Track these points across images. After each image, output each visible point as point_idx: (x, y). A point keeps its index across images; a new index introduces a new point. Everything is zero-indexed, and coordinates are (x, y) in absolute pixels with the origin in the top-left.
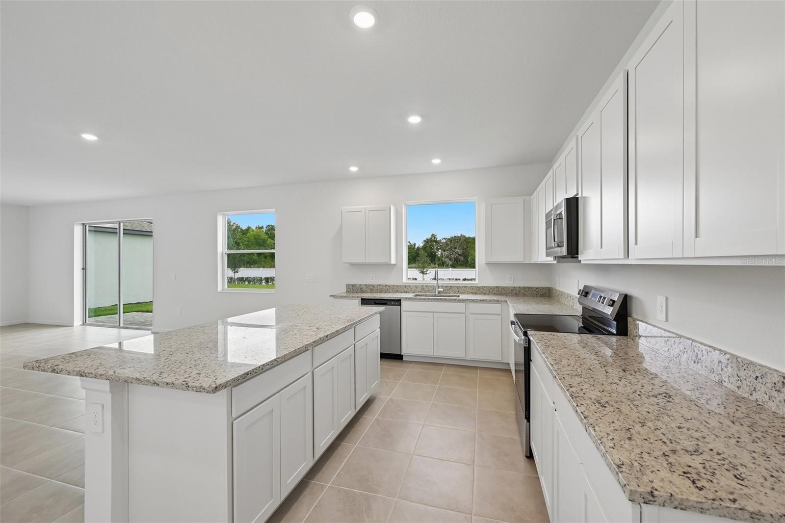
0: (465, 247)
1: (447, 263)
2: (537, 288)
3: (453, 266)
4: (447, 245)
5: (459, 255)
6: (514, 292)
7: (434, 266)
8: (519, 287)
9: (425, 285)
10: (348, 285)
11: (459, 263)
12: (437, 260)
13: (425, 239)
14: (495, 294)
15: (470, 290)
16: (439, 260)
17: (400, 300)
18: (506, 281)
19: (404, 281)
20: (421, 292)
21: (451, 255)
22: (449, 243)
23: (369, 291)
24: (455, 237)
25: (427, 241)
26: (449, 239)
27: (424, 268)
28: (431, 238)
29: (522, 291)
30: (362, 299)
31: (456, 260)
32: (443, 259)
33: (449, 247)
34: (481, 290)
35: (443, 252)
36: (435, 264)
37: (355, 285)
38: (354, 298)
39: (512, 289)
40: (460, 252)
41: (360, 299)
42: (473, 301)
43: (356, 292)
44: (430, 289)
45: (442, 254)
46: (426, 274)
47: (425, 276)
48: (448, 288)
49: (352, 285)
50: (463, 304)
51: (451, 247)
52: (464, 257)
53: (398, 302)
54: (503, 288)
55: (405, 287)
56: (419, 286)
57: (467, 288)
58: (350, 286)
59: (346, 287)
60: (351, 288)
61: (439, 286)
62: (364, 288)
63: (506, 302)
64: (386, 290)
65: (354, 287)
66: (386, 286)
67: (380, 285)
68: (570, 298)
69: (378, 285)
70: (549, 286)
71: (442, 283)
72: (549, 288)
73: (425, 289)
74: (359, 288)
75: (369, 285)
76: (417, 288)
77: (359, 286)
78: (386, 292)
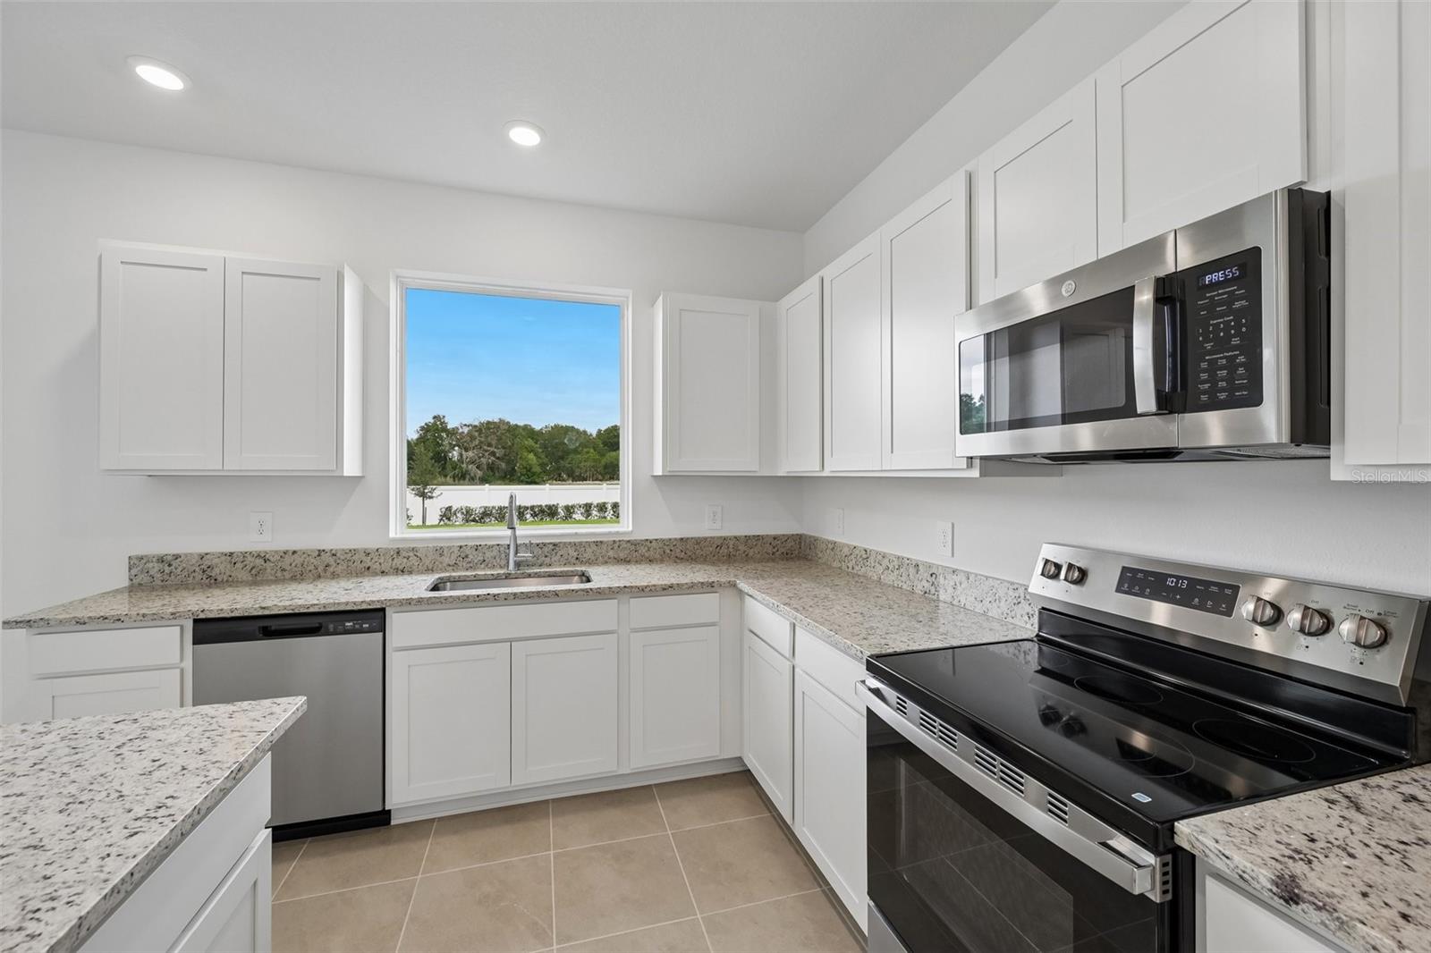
0: (510, 444)
1: (472, 475)
2: (775, 539)
3: (484, 481)
4: (473, 438)
5: (498, 458)
6: (724, 551)
7: (443, 479)
8: (735, 537)
9: (470, 544)
10: (136, 563)
11: (497, 474)
12: (449, 466)
13: (423, 424)
14: (679, 560)
15: (611, 553)
16: (454, 468)
17: (383, 610)
18: (704, 523)
19: (392, 535)
20: (455, 566)
21: (480, 458)
22: (476, 434)
23: (244, 575)
24: (489, 423)
25: (426, 429)
26: (476, 426)
27: (426, 485)
28: (435, 424)
29: (742, 548)
30: (196, 621)
31: (491, 467)
32: (464, 466)
33: (477, 442)
34: (643, 550)
35: (464, 453)
36: (446, 476)
37: (177, 557)
38: (155, 620)
39: (719, 542)
40: (499, 453)
41: (189, 625)
42: (643, 591)
43: (177, 591)
44: (489, 555)
45: (461, 455)
46: (431, 497)
47: (427, 502)
48: (546, 549)
49: (161, 560)
50: (610, 605)
51: (481, 442)
52: (508, 463)
53: (372, 618)
54: (698, 541)
55: (398, 553)
56: (450, 548)
57: (604, 547)
58: (151, 565)
59: (130, 569)
60: (151, 573)
61: (517, 546)
62: (221, 569)
63: (734, 585)
64: (320, 569)
65: (170, 565)
66: (320, 552)
67: (294, 552)
68: (912, 570)
69: (285, 553)
70: (800, 532)
71: (526, 537)
72: (800, 536)
73: (471, 557)
74: (197, 569)
75: (244, 554)
76: (441, 555)
77: (194, 561)
78: (319, 577)
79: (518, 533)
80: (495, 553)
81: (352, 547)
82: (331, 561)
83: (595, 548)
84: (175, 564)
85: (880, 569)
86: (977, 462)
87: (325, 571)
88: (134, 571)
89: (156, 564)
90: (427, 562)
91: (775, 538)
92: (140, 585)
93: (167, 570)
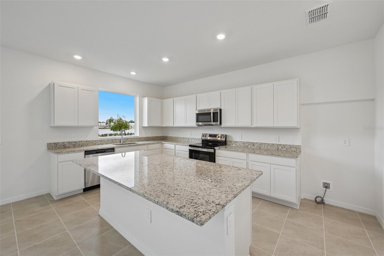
6: (153, 139)
9: (114, 139)
14: (147, 141)
17: (114, 148)
18: (150, 134)
20: (111, 143)
23: (72, 146)
29: (155, 138)
34: (141, 139)
37: (58, 143)
39: (152, 137)
41: (84, 152)
42: (150, 144)
43: (59, 148)
49: (55, 144)
54: (149, 137)
55: (101, 141)
56: (110, 140)
57: (135, 139)
58: (52, 145)
59: (48, 146)
60: (52, 146)
61: (123, 139)
62: (67, 145)
63: (161, 143)
64: (87, 144)
65: (56, 145)
66: (87, 141)
67: (82, 141)
68: (185, 139)
69: (80, 141)
70: (164, 135)
71: (124, 137)
72: (164, 136)
73: (114, 141)
74: (62, 145)
75: (72, 142)
76: (109, 141)
77: (62, 144)
78: (87, 146)
79: (123, 137)
80: (118, 140)
81: (93, 140)
82: (89, 143)
83: (134, 139)
84: (57, 144)
85: (180, 139)
86: (197, 125)
87: (88, 145)
88: (49, 146)
89: (53, 145)
90: (106, 142)
91: (160, 137)
92: (50, 149)
93: (56, 146)
